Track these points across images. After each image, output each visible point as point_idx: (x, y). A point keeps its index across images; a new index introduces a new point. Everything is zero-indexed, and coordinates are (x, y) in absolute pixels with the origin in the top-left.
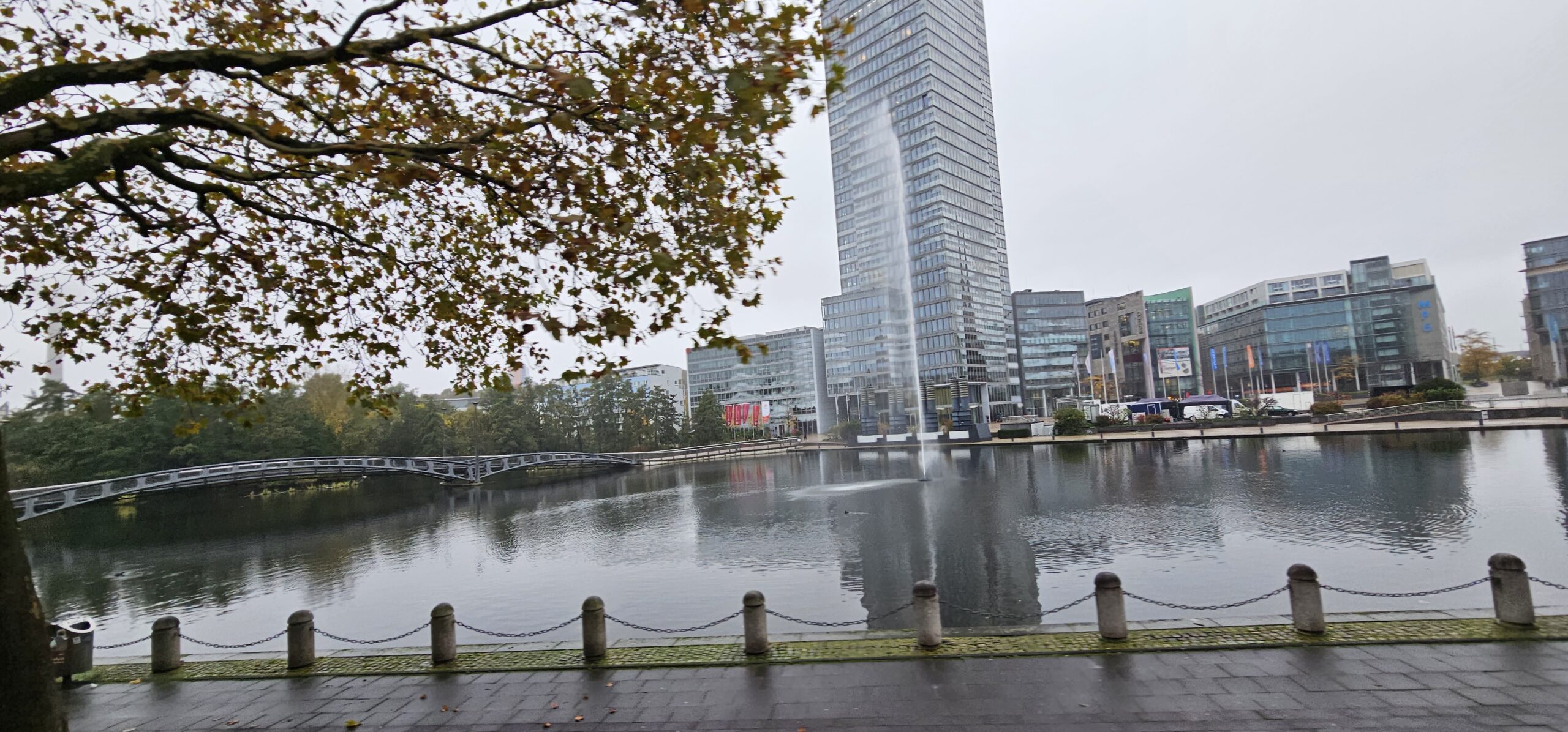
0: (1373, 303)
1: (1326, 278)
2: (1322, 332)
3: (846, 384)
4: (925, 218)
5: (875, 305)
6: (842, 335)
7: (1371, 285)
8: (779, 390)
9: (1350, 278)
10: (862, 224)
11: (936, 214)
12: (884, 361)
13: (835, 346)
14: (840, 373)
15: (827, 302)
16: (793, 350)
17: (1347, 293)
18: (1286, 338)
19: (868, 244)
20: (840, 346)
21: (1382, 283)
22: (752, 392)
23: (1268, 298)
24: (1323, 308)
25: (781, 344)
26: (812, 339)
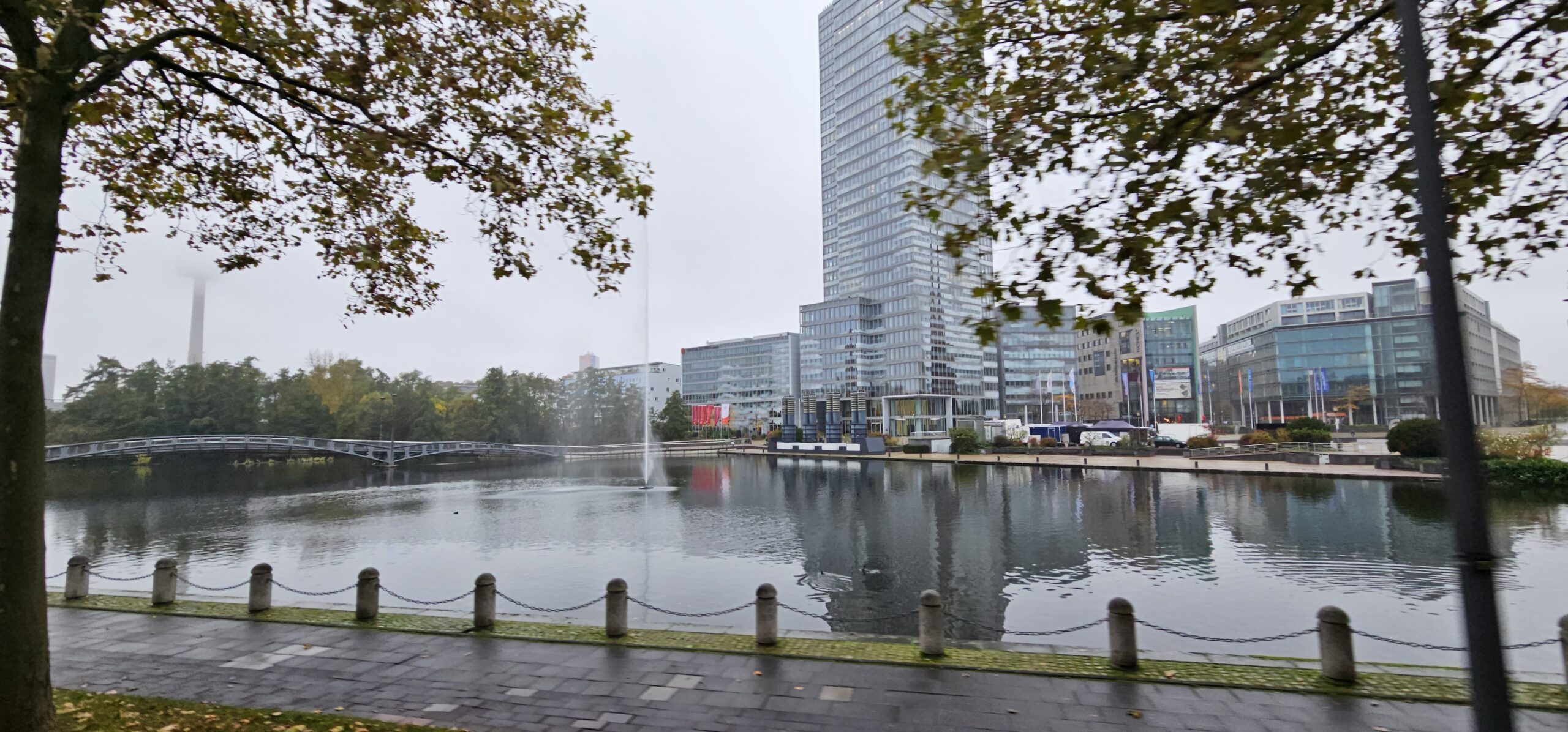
0: (1396, 330)
1: (1345, 301)
2: (1337, 358)
3: (817, 391)
4: (898, 230)
5: (848, 314)
6: (817, 342)
7: (1394, 310)
8: (759, 393)
9: (1371, 300)
10: (844, 234)
11: (908, 226)
12: (852, 369)
13: (810, 353)
14: (812, 379)
15: (805, 310)
16: (773, 354)
17: (1368, 318)
18: (1298, 363)
19: (848, 253)
20: (814, 353)
21: (1406, 308)
22: (735, 394)
23: (1280, 320)
24: (1342, 332)
25: (763, 349)
26: (789, 344)
